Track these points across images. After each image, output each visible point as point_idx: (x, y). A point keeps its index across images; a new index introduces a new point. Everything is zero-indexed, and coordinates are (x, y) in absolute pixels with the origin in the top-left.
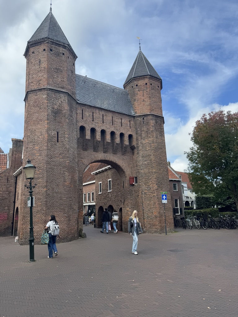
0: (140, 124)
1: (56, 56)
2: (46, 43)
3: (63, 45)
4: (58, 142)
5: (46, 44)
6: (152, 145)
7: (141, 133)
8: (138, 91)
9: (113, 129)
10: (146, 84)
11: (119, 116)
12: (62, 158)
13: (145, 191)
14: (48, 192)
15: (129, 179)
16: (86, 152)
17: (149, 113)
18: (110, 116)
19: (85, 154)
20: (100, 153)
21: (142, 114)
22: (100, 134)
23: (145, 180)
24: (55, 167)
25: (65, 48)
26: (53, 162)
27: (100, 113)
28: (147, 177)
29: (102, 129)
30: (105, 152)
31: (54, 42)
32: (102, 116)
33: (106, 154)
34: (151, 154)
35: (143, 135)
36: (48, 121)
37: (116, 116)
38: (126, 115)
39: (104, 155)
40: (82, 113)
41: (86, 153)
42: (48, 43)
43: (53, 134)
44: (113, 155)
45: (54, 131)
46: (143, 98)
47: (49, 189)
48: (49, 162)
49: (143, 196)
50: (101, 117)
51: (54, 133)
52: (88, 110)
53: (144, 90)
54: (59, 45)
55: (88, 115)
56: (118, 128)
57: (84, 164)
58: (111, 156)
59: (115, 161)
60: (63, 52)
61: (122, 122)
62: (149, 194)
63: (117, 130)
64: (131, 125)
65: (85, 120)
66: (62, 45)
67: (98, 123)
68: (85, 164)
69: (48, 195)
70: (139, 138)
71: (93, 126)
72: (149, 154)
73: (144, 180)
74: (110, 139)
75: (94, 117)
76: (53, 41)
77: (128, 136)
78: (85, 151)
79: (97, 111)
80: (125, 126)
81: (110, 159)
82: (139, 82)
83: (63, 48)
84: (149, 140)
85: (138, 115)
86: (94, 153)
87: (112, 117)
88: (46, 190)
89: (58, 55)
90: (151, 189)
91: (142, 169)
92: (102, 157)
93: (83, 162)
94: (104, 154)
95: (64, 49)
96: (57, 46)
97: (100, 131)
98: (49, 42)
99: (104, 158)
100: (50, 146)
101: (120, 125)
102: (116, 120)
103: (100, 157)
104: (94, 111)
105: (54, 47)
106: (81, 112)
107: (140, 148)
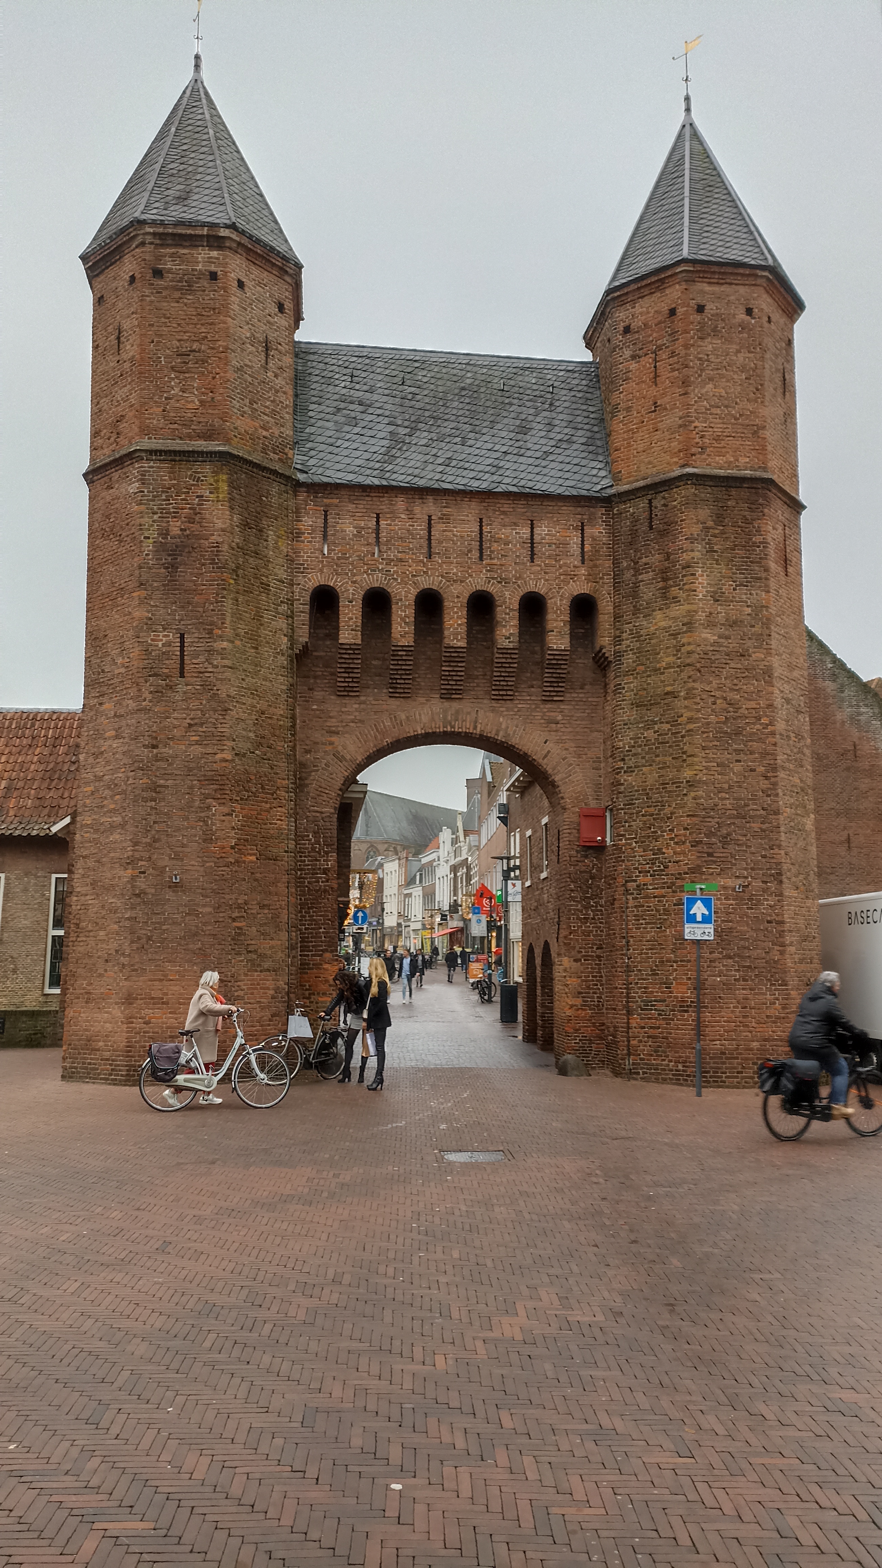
0: (634, 533)
1: (177, 294)
2: (137, 247)
3: (208, 236)
4: (182, 675)
5: (137, 250)
6: (684, 640)
7: (636, 585)
8: (633, 357)
9: (479, 582)
10: (672, 312)
11: (520, 507)
12: (197, 743)
13: (641, 879)
14: (141, 883)
15: (575, 818)
16: (353, 700)
17: (677, 472)
18: (470, 518)
19: (348, 713)
20: (422, 700)
21: (641, 483)
22: (411, 612)
23: (645, 823)
24: (170, 783)
25: (220, 248)
26: (162, 759)
27: (417, 509)
28: (652, 810)
29: (422, 587)
30: (447, 696)
31: (168, 234)
32: (425, 525)
33: (455, 705)
34: (676, 687)
35: (648, 593)
36: (144, 593)
37: (504, 513)
38: (560, 497)
39: (445, 712)
40: (325, 527)
41: (352, 706)
42: (143, 244)
43: (160, 645)
44: (494, 704)
45: (164, 629)
46: (653, 391)
47: (144, 873)
48: (142, 761)
49: (631, 903)
50: (420, 529)
51: (164, 639)
52: (351, 507)
53: (659, 348)
54: (192, 241)
55: (350, 530)
56: (511, 572)
57: (341, 759)
58: (481, 713)
59: (501, 733)
60: (213, 268)
61: (537, 538)
62: (657, 892)
63: (502, 581)
64: (587, 548)
65: (339, 558)
66: (202, 236)
67: (401, 560)
68: (348, 757)
69: (138, 895)
70: (627, 608)
71: (376, 580)
72: (669, 689)
73: (637, 824)
74: (463, 630)
75: (383, 534)
76: (161, 230)
77: (566, 603)
78: (346, 701)
79: (400, 503)
80: (549, 557)
81: (475, 728)
82: (638, 309)
83: (211, 247)
84: (672, 614)
85: (626, 487)
86: (394, 703)
87: (481, 519)
88: (133, 878)
89: (189, 288)
90: (666, 867)
91: (629, 771)
92: (433, 719)
93: (340, 748)
94: (447, 704)
95: (214, 254)
96: (184, 247)
97: (412, 597)
98: (149, 239)
99: (446, 723)
100: (149, 697)
101: (525, 553)
102: (504, 533)
103: (425, 719)
104: (384, 508)
105: (172, 255)
106: (320, 522)
107: (629, 660)
